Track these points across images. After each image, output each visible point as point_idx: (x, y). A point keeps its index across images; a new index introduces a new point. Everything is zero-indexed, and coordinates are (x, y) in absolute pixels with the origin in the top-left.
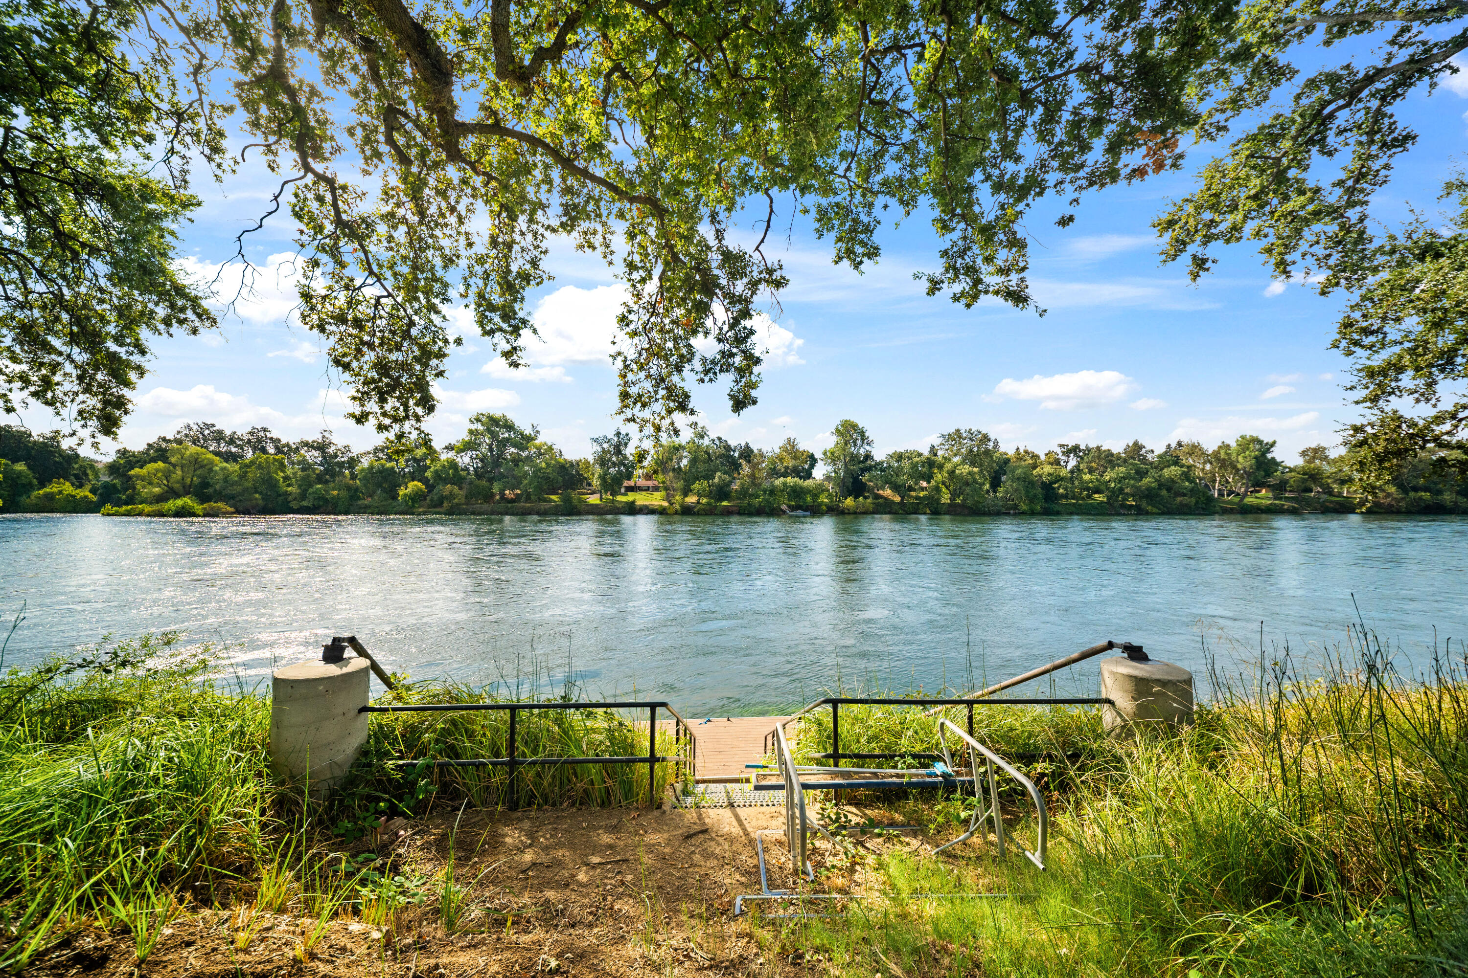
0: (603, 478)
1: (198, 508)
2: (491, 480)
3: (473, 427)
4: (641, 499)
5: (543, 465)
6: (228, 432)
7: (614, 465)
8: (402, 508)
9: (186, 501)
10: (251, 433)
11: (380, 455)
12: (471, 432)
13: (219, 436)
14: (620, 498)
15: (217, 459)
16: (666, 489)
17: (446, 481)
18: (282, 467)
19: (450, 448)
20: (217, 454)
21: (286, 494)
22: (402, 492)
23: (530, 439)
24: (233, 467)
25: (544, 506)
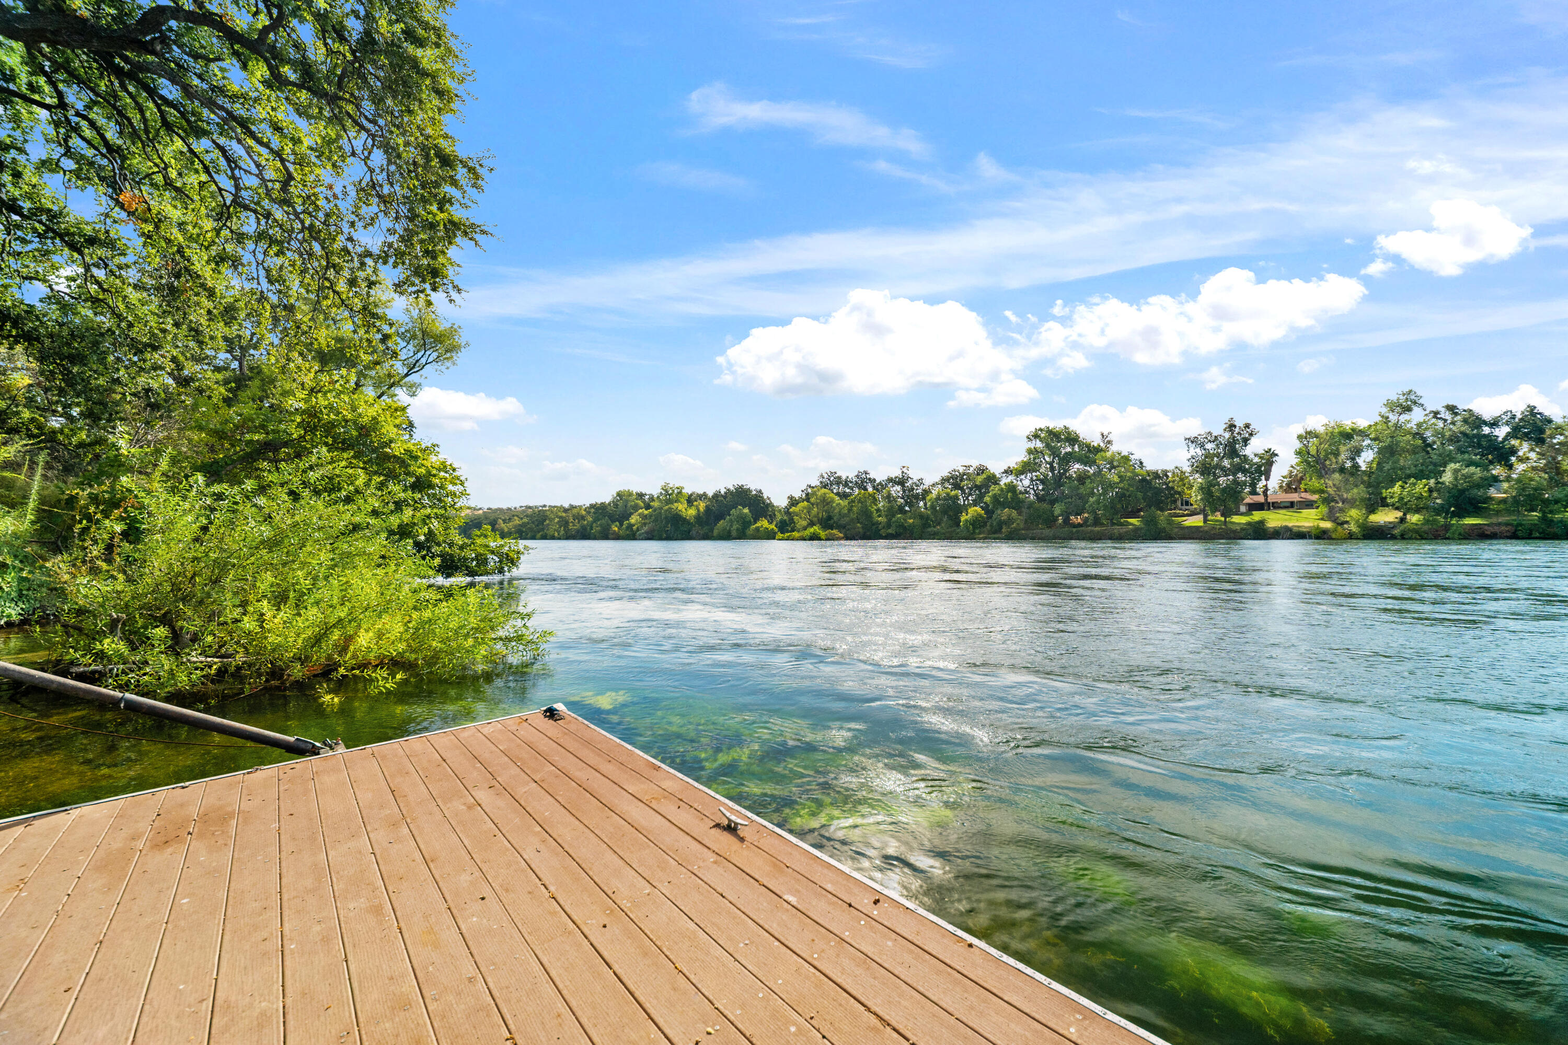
0: (1206, 491)
1: (823, 534)
2: (1053, 502)
3: (1032, 445)
4: (1274, 520)
5: (1116, 479)
6: (844, 478)
7: (1226, 472)
8: (965, 533)
9: (816, 529)
10: (857, 476)
11: (947, 485)
12: (1030, 452)
13: (838, 481)
14: (1236, 519)
15: (837, 498)
16: (1328, 501)
17: (1004, 505)
18: (875, 501)
19: (1008, 472)
20: (838, 494)
21: (878, 523)
22: (964, 518)
23: (1098, 450)
24: (844, 503)
25: (1117, 529)
